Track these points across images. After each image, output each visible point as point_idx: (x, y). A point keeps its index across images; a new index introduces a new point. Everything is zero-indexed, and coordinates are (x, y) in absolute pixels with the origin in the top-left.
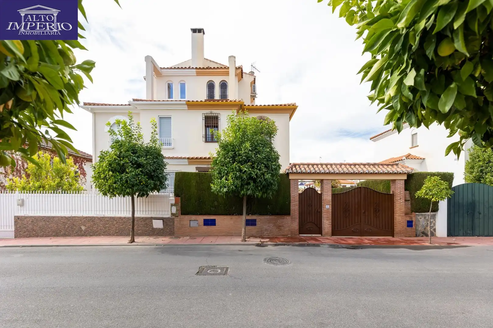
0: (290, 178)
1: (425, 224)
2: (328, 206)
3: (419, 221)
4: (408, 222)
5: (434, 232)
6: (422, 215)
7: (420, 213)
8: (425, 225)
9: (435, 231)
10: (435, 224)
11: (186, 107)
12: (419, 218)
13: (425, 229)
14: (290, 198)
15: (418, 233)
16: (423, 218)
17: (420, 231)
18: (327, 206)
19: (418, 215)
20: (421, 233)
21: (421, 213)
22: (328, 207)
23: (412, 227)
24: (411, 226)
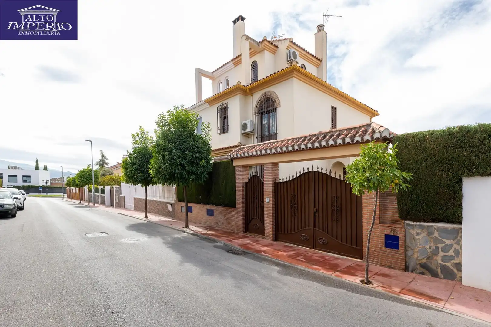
0: (234, 165)
1: (430, 247)
2: (269, 198)
3: (414, 238)
4: (387, 237)
5: (455, 271)
6: (422, 227)
7: (415, 223)
8: (429, 250)
9: (460, 270)
10: (458, 253)
11: (207, 105)
12: (413, 232)
13: (428, 258)
14: (235, 188)
15: (412, 264)
16: (424, 234)
17: (417, 259)
18: (267, 198)
19: (412, 225)
20: (418, 267)
21: (418, 223)
22: (269, 200)
23: (398, 249)
24: (396, 247)
